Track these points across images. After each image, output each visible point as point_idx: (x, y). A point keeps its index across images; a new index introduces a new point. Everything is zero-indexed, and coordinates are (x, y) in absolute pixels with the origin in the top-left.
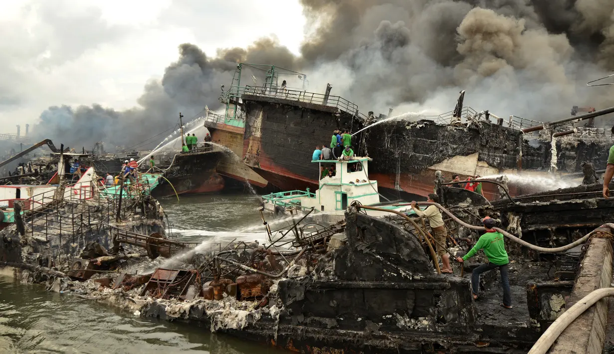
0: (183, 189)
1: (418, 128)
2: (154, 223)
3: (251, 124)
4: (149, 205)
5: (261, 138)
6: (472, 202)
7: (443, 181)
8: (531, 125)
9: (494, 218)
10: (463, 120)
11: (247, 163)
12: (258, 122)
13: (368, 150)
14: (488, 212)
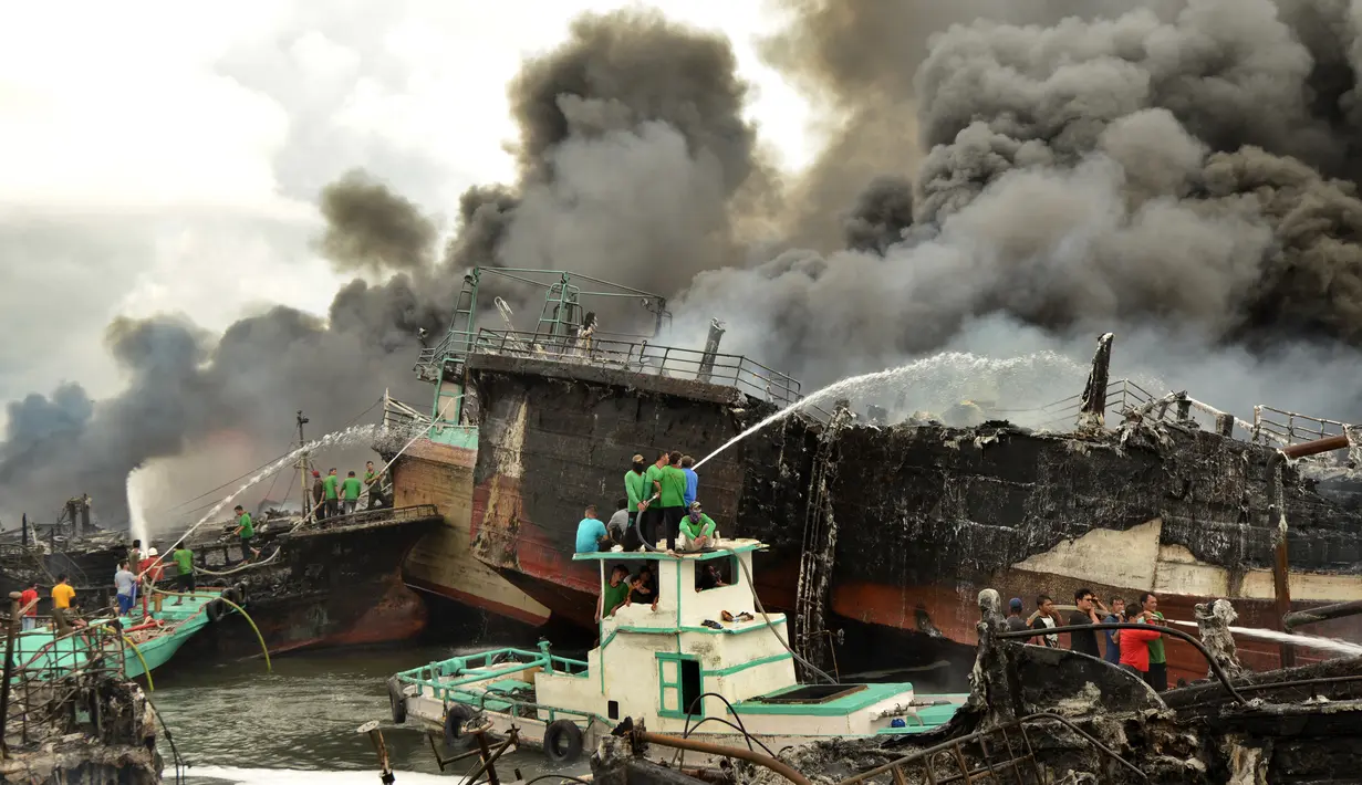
0: (300, 636)
1: (979, 445)
2: (124, 760)
3: (495, 440)
4: (113, 702)
5: (522, 479)
6: (1103, 697)
7: (1003, 625)
8: (1322, 435)
9: (1176, 755)
10: (1111, 420)
11: (481, 553)
12: (514, 434)
13: (835, 512)
14: (1158, 732)
